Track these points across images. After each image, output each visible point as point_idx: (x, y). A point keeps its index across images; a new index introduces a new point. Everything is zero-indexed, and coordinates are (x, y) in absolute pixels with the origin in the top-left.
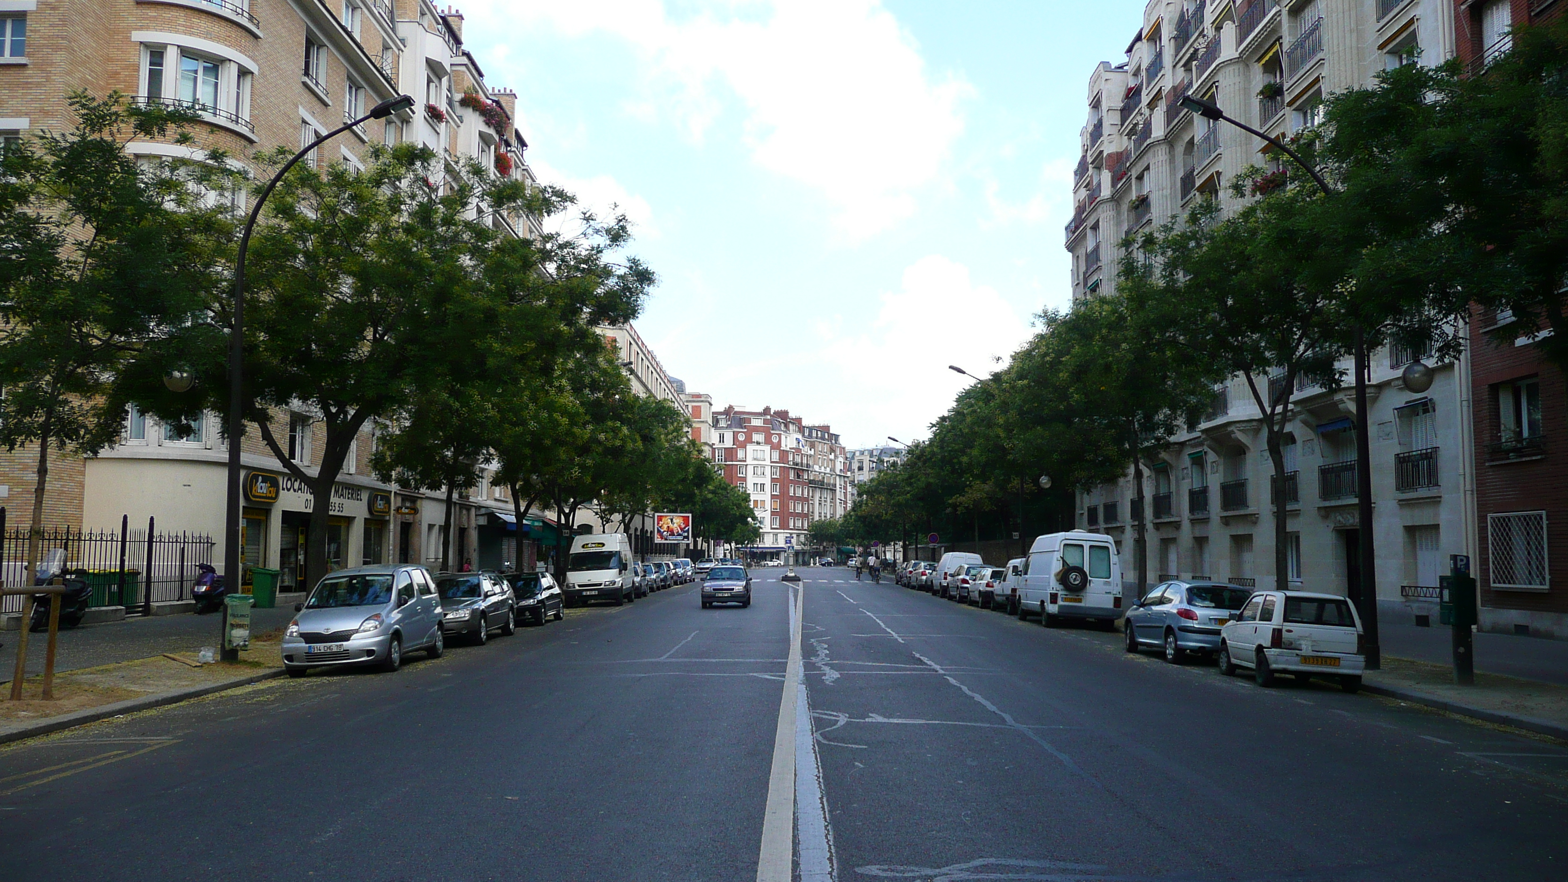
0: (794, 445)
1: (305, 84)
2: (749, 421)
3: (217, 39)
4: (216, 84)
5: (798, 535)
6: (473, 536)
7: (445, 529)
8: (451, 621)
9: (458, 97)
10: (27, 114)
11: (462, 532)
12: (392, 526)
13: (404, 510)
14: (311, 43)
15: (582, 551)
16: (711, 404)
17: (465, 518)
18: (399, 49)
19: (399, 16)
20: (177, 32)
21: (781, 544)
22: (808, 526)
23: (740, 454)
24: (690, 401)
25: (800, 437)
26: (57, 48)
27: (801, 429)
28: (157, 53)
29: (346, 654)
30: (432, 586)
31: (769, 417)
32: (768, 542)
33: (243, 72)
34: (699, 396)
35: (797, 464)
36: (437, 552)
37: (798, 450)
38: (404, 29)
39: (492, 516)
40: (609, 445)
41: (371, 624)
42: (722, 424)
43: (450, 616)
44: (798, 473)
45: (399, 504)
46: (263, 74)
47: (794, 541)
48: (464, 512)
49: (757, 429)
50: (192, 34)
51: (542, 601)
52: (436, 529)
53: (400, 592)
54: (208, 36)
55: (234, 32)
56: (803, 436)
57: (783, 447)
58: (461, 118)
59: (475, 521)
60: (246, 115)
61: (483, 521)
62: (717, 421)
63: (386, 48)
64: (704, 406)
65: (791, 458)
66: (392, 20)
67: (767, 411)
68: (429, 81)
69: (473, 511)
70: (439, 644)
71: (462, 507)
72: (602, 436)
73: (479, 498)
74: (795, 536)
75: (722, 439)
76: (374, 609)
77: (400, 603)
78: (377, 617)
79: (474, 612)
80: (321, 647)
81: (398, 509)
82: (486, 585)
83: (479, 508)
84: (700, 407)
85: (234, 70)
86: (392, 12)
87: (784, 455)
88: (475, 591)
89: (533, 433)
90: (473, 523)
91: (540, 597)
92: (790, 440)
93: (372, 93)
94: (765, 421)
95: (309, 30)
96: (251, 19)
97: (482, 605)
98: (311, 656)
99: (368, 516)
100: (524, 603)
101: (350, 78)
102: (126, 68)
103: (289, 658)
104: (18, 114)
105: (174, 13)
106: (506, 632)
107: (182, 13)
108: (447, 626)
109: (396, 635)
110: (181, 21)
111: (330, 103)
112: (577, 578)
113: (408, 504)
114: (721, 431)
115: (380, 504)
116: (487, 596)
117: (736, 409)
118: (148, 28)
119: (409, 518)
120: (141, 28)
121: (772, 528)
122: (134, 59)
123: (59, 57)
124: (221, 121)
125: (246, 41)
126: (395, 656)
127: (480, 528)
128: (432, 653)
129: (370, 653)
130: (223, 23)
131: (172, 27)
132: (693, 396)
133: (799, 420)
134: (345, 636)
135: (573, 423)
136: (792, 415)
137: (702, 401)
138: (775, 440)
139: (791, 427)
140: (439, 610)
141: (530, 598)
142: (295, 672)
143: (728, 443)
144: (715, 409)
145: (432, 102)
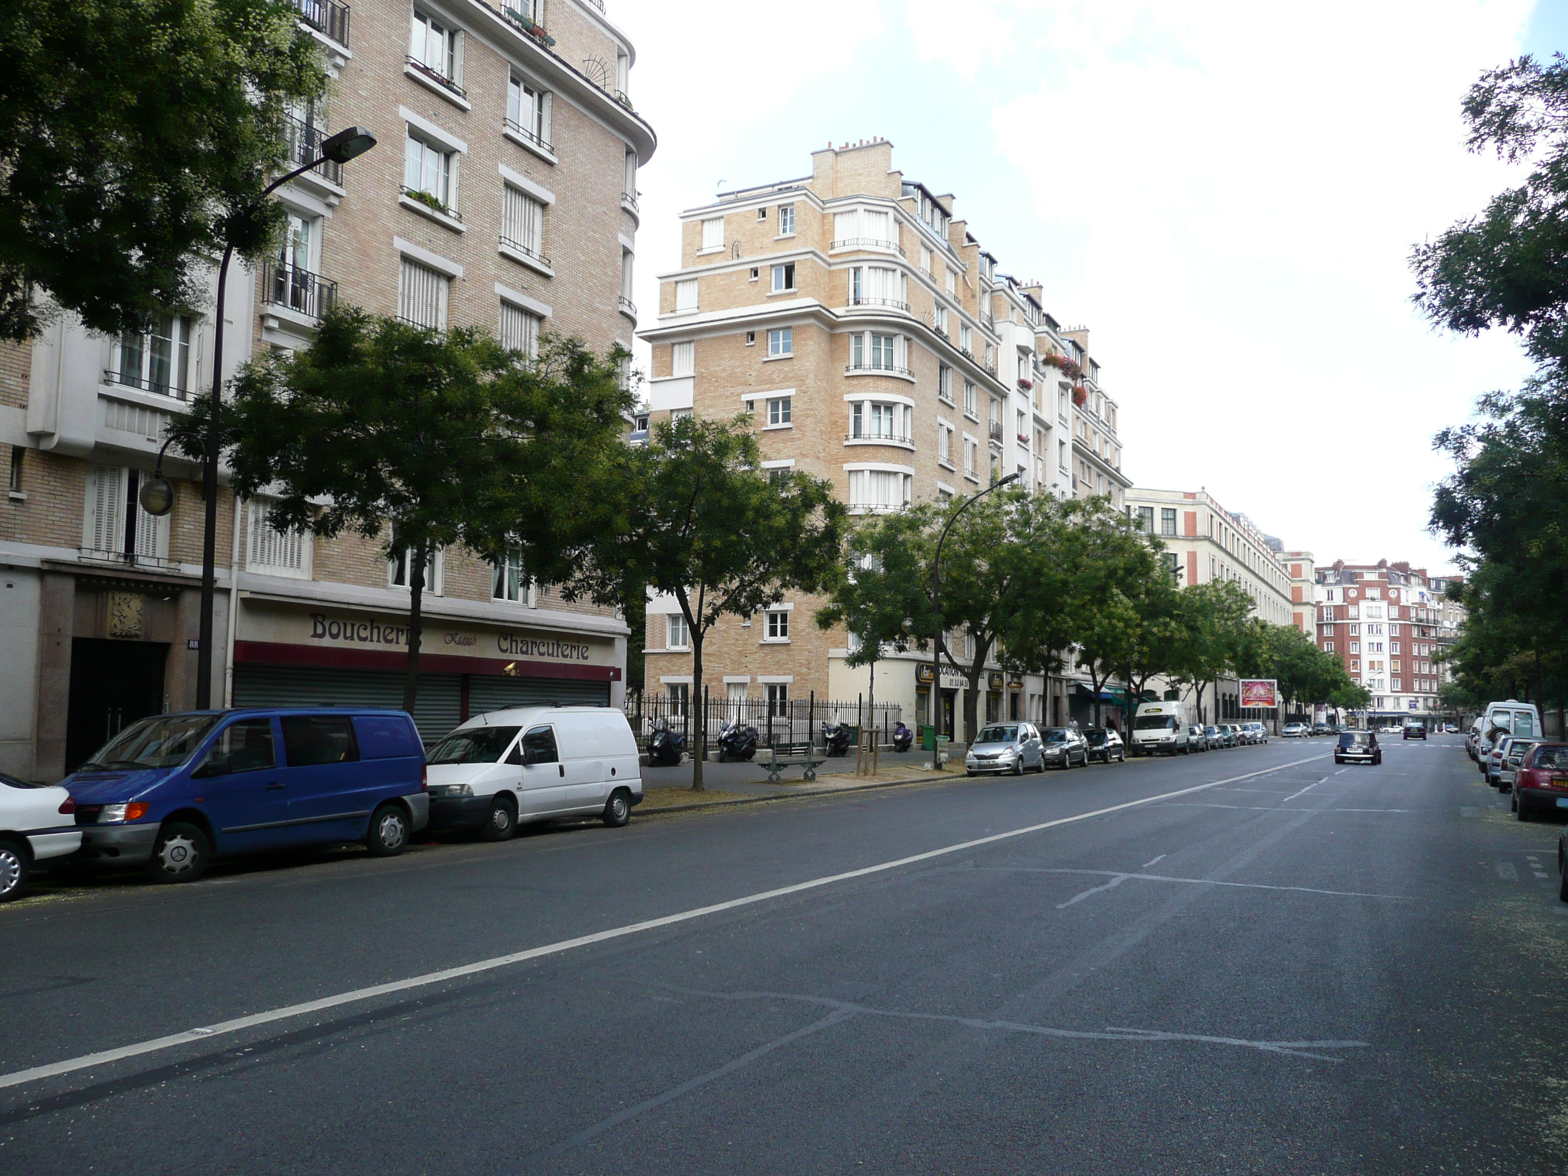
0: (1417, 599)
1: (941, 400)
2: (1361, 575)
3: (892, 391)
4: (891, 419)
5: (1426, 699)
6: (1065, 704)
7: (1044, 698)
8: (1048, 755)
9: (1041, 357)
10: (793, 457)
11: (1056, 700)
12: (1005, 697)
13: (1013, 685)
14: (943, 367)
15: (1144, 714)
16: (1312, 562)
17: (1058, 688)
18: (998, 344)
19: (997, 318)
20: (869, 392)
21: (1404, 708)
22: (1438, 689)
23: (1352, 611)
24: (1289, 560)
25: (1424, 590)
26: (807, 416)
27: (1426, 582)
28: (858, 407)
29: (997, 765)
30: (1038, 735)
31: (1384, 570)
32: (1389, 707)
33: (907, 407)
34: (1299, 554)
35: (1421, 621)
36: (1037, 716)
37: (1422, 605)
38: (999, 328)
39: (1080, 687)
40: (1160, 635)
41: (1009, 750)
42: (1331, 580)
43: (1048, 752)
44: (1425, 630)
45: (1009, 680)
46: (917, 405)
47: (1420, 704)
48: (1058, 684)
49: (1371, 584)
50: (877, 391)
51: (1108, 748)
52: (1036, 698)
53: (1021, 737)
54: (886, 391)
55: (901, 385)
56: (1429, 588)
57: (1403, 602)
58: (1043, 375)
59: (1066, 691)
60: (909, 436)
61: (1073, 691)
62: (1325, 577)
63: (988, 345)
64: (1305, 565)
65: (1413, 614)
66: (992, 324)
67: (1382, 564)
68: (1020, 359)
69: (1064, 683)
70: (1043, 765)
71: (1055, 680)
72: (1155, 630)
73: (1069, 672)
74: (1421, 700)
75: (1330, 596)
76: (1010, 744)
77: (1022, 741)
78: (1011, 747)
79: (1061, 750)
80: (985, 762)
81: (1008, 684)
82: (1069, 734)
83: (1069, 680)
84: (1300, 565)
85: (902, 407)
86: (991, 318)
87: (1404, 611)
88: (1062, 738)
89: (1098, 635)
90: (1065, 692)
91: (1106, 745)
92: (1411, 595)
93: (982, 387)
94: (1381, 575)
95: (941, 362)
96: (910, 373)
97: (1066, 746)
98: (980, 766)
99: (988, 689)
100: (1095, 748)
101: (967, 381)
102: (841, 418)
103: (970, 767)
104: (789, 457)
105: (867, 380)
106: (1082, 764)
107: (871, 380)
108: (1047, 757)
109: (1021, 757)
110: (871, 385)
111: (955, 406)
112: (1140, 735)
113: (1015, 680)
114: (1330, 588)
115: (996, 681)
116: (1069, 741)
117: (1346, 563)
118: (853, 392)
119: (1017, 690)
120: (849, 392)
121: (1392, 692)
122: (845, 412)
123: (809, 421)
124: (896, 443)
125: (907, 388)
126: (1021, 768)
127: (1071, 696)
128: (1038, 769)
129: (1008, 765)
130: (895, 381)
131: (866, 389)
132: (1292, 554)
133: (1422, 572)
134: (996, 757)
135: (1127, 626)
136: (1414, 566)
137: (1302, 559)
138: (1393, 595)
139: (1413, 580)
140: (1041, 747)
141: (1100, 744)
142: (971, 774)
143: (1338, 600)
144: (1318, 565)
145: (1022, 377)
